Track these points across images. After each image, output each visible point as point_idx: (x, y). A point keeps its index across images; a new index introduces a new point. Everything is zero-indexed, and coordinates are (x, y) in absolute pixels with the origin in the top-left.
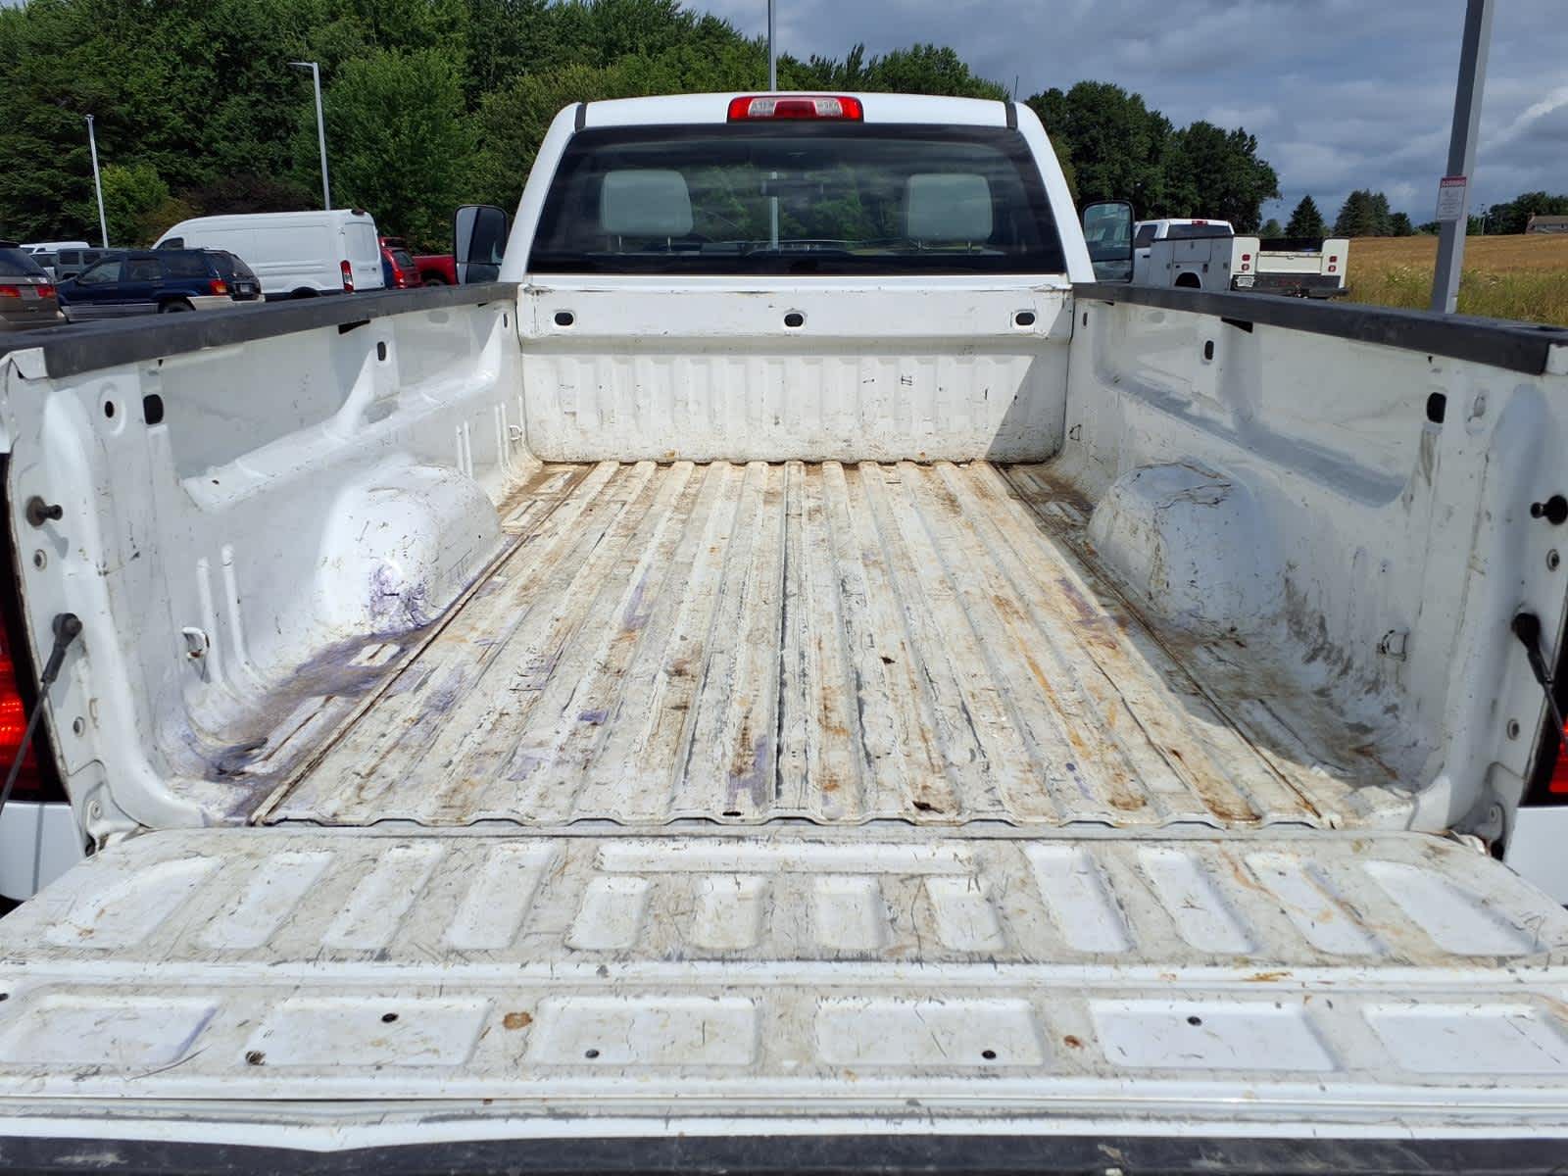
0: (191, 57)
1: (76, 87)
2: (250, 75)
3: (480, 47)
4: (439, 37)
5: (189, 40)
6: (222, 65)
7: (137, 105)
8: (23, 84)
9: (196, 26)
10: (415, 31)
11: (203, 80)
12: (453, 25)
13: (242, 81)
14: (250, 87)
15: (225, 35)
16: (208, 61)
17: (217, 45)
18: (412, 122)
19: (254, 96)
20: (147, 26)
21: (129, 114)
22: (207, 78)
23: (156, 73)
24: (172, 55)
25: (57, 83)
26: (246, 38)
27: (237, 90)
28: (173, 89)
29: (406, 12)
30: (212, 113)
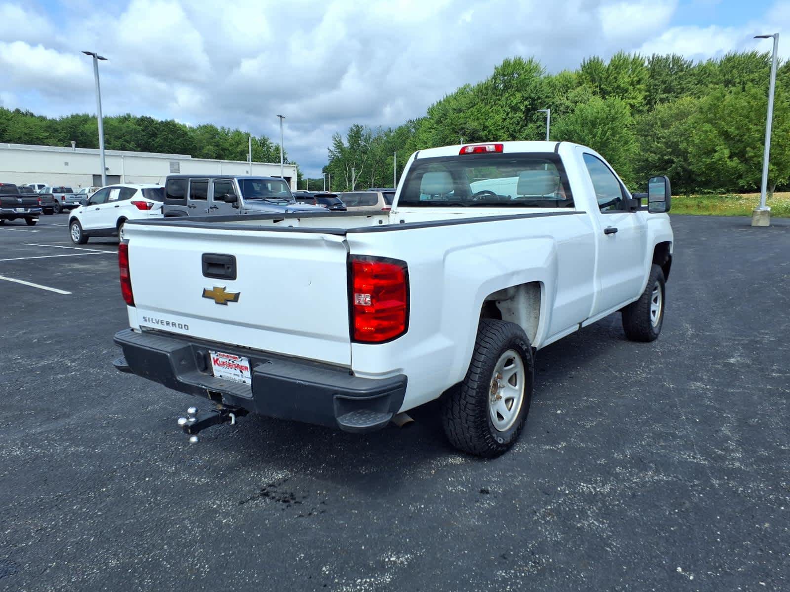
0: (515, 109)
1: (467, 126)
2: (539, 114)
3: (653, 91)
4: (631, 88)
5: (515, 102)
6: (528, 111)
7: (490, 131)
8: (448, 126)
9: (518, 95)
10: (618, 87)
11: (518, 118)
12: (639, 82)
13: (535, 117)
14: (538, 120)
15: (530, 98)
16: (522, 110)
17: (526, 103)
18: (603, 130)
19: (539, 123)
20: (500, 97)
21: (486, 135)
22: (520, 117)
23: (498, 118)
24: (508, 109)
25: (460, 125)
26: (539, 98)
27: (532, 121)
28: (506, 123)
29: (615, 78)
30: (520, 132)
